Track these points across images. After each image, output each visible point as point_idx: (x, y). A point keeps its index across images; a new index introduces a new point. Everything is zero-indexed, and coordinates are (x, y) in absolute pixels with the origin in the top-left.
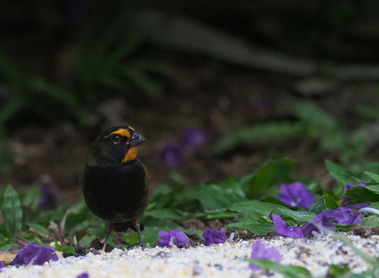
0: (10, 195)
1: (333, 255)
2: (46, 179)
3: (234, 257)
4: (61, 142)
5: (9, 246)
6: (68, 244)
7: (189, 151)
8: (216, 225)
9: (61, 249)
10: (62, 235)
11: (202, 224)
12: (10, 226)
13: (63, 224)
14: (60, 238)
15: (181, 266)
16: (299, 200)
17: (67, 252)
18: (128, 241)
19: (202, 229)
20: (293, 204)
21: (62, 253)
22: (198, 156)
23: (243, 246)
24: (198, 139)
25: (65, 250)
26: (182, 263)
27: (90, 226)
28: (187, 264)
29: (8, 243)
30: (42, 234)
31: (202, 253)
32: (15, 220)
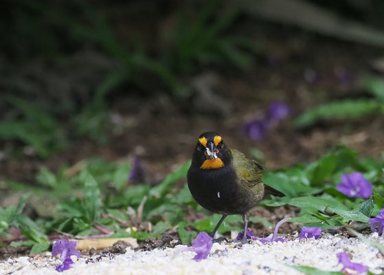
0: (90, 184)
1: (373, 258)
2: (140, 150)
3: (283, 257)
4: (156, 113)
5: (89, 232)
6: (143, 231)
7: (273, 125)
8: (281, 212)
9: (136, 235)
10: (138, 221)
11: (267, 212)
12: (90, 213)
13: (140, 209)
14: (136, 224)
15: (234, 267)
16: (358, 189)
17: (141, 239)
18: (198, 228)
19: (267, 217)
20: (353, 193)
21: (135, 240)
22: (281, 130)
23: (295, 244)
24: (282, 113)
25: (140, 236)
26: (234, 263)
27: (165, 211)
28: (240, 265)
29: (88, 228)
30: (120, 220)
31: (256, 252)
32: (94, 207)
